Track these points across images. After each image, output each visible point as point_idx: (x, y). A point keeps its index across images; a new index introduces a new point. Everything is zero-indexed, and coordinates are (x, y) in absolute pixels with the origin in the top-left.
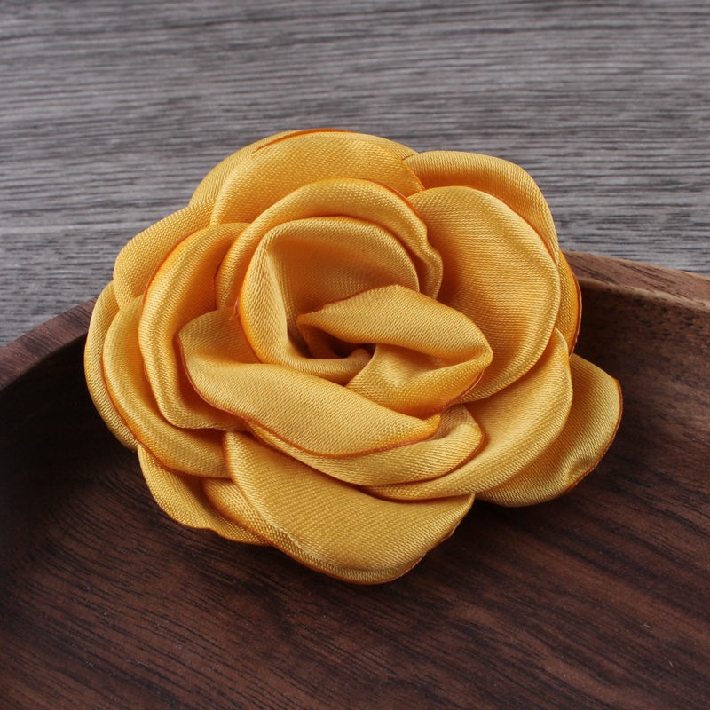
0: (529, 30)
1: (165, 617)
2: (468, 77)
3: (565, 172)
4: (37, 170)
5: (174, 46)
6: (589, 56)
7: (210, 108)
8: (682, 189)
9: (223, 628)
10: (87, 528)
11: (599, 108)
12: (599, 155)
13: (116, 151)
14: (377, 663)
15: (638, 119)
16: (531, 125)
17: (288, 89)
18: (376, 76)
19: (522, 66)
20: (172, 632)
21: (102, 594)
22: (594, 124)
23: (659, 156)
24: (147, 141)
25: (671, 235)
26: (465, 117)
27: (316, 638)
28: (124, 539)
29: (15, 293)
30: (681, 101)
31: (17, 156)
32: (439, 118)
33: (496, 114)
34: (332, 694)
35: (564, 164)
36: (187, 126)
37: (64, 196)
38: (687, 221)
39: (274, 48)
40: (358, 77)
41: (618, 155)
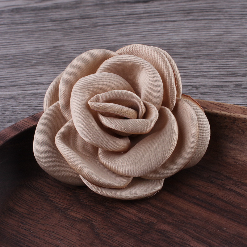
0: (182, 21)
1: (53, 232)
2: (161, 38)
3: (197, 71)
4: (7, 72)
5: (54, 28)
6: (204, 29)
7: (68, 49)
8: (239, 76)
9: (74, 235)
11: (208, 48)
12: (209, 64)
13: (35, 65)
14: (130, 245)
15: (222, 51)
16: (184, 54)
17: (96, 42)
18: (128, 38)
19: (180, 34)
20: (56, 237)
22: (206, 53)
23: (230, 64)
24: (46, 61)
25: (235, 92)
27: (108, 237)
29: (1, 115)
30: (238, 45)
33: (171, 50)
35: (196, 68)
36: (60, 56)
37: (17, 81)
38: (241, 87)
39: (90, 28)
40: (121, 38)
41: (216, 64)
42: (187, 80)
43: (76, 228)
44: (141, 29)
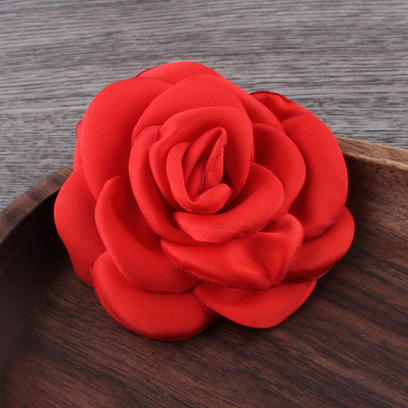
2: (266, 19)
3: (320, 74)
4: (37, 75)
5: (106, 2)
6: (331, 6)
7: (128, 38)
8: (382, 83)
9: (146, 345)
11: (337, 37)
12: (338, 64)
13: (79, 63)
14: (227, 361)
15: (358, 43)
16: (301, 47)
17: (170, 27)
18: (216, 19)
19: (295, 12)
22: (335, 46)
23: (370, 64)
24: (95, 57)
25: (377, 110)
26: (265, 42)
27: (194, 349)
29: (31, 147)
30: (381, 32)
31: (26, 67)
32: (251, 43)
33: (282, 40)
34: (205, 379)
35: (319, 70)
36: (116, 49)
37: (53, 91)
38: (385, 102)
39: (160, 3)
40: (207, 19)
41: (348, 64)
42: (306, 91)
44: (236, 5)
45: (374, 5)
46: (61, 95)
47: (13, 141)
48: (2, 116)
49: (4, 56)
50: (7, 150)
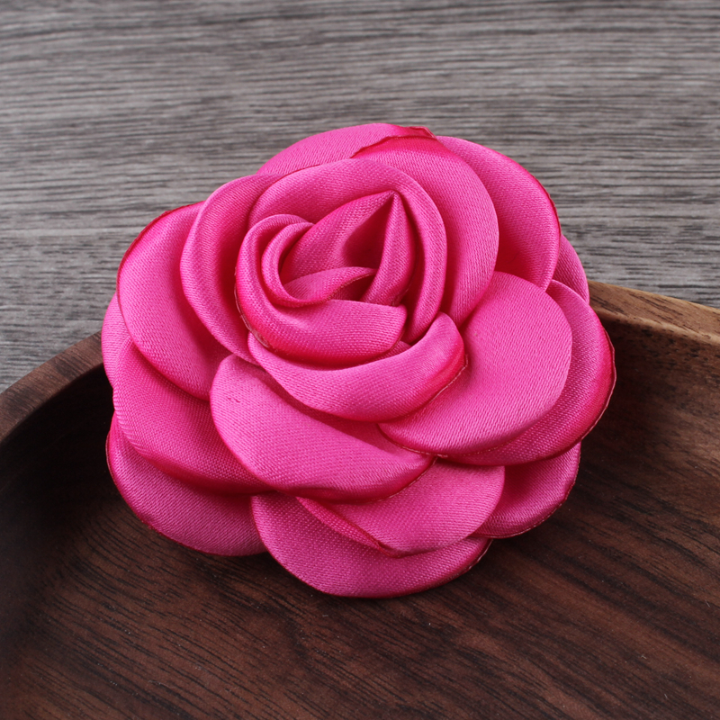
0: (552, 31)
1: (186, 637)
2: (491, 81)
3: (582, 182)
4: (73, 170)
5: (207, 43)
6: (610, 59)
7: (241, 109)
8: (695, 200)
9: (240, 650)
10: (114, 545)
11: (617, 115)
12: (616, 164)
13: (150, 151)
14: (386, 689)
15: (655, 126)
16: (551, 131)
17: (317, 90)
18: (402, 78)
19: (545, 70)
20: (191, 652)
21: (126, 613)
22: (612, 131)
23: (674, 166)
24: (180, 141)
25: (683, 249)
26: (487, 122)
27: (328, 662)
28: (148, 557)
29: (51, 297)
30: (698, 108)
31: (55, 155)
32: (462, 123)
33: (518, 119)
35: (582, 173)
36: (218, 127)
37: (99, 198)
38: (698, 233)
39: (304, 47)
40: (385, 79)
41: (635, 165)
43: (246, 631)
44: (440, 53)
45: (689, 59)
46: (113, 206)
47: (19, 287)
48: (5, 241)
49: (18, 134)
50: (7, 302)
